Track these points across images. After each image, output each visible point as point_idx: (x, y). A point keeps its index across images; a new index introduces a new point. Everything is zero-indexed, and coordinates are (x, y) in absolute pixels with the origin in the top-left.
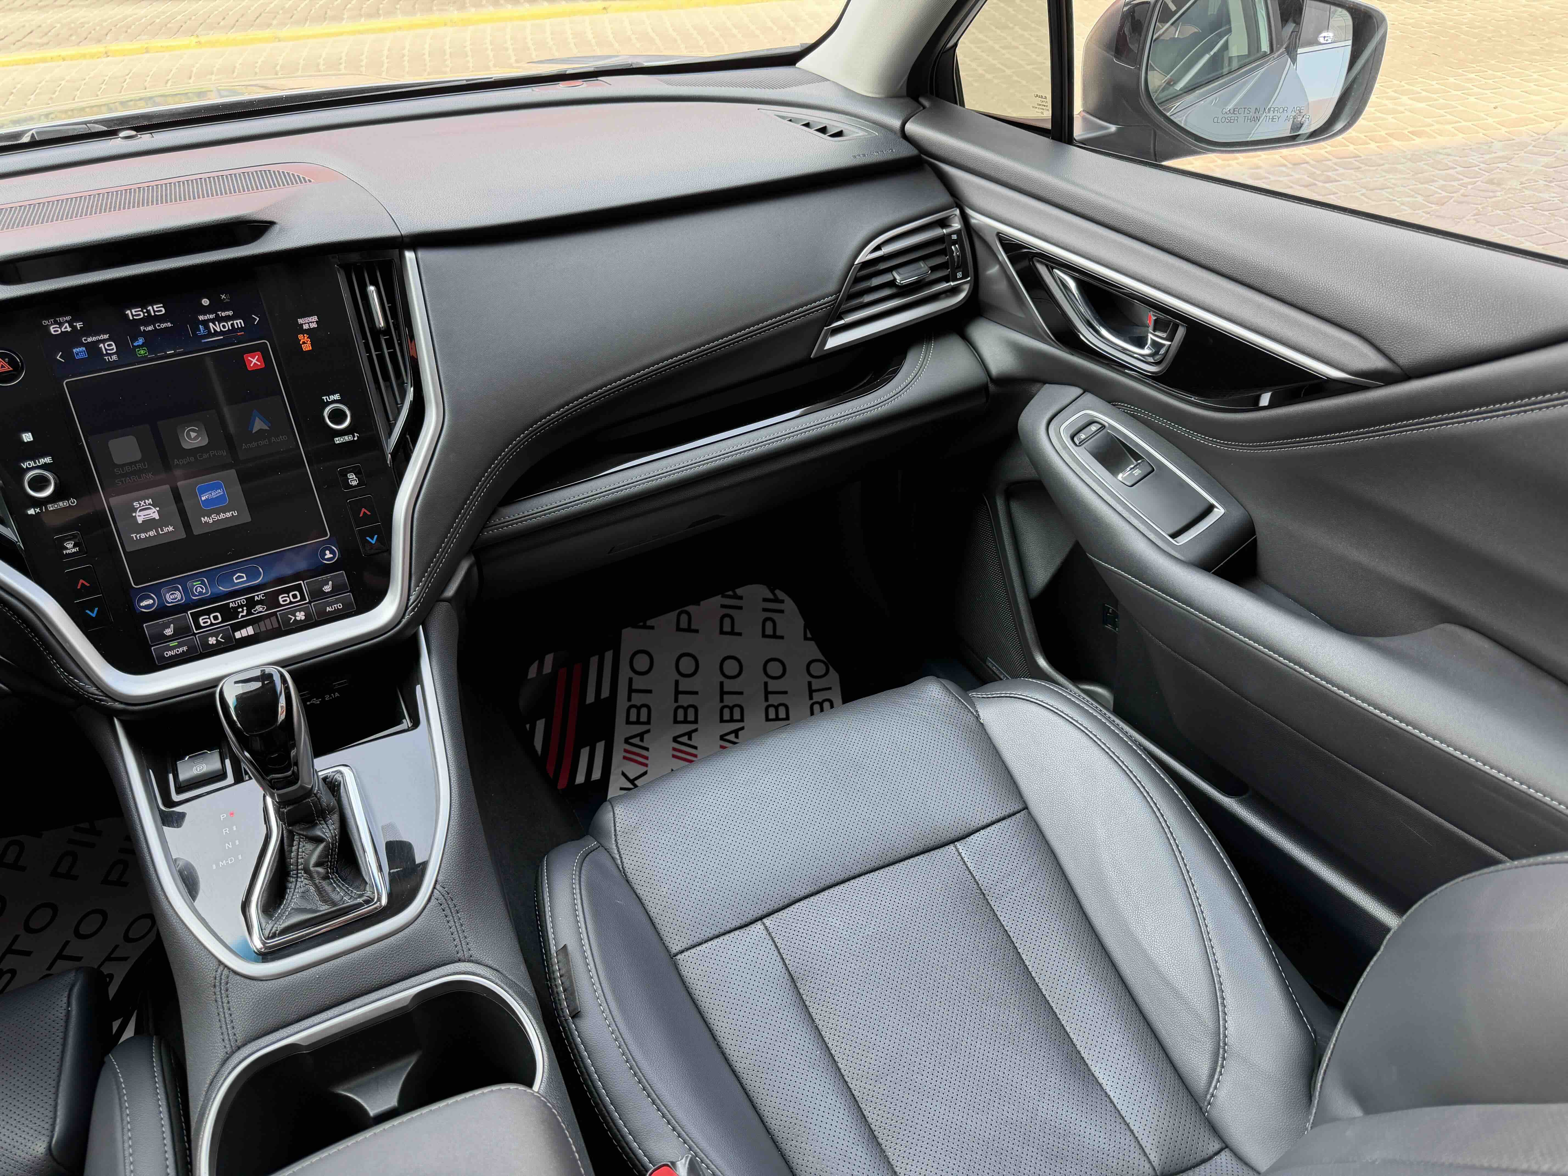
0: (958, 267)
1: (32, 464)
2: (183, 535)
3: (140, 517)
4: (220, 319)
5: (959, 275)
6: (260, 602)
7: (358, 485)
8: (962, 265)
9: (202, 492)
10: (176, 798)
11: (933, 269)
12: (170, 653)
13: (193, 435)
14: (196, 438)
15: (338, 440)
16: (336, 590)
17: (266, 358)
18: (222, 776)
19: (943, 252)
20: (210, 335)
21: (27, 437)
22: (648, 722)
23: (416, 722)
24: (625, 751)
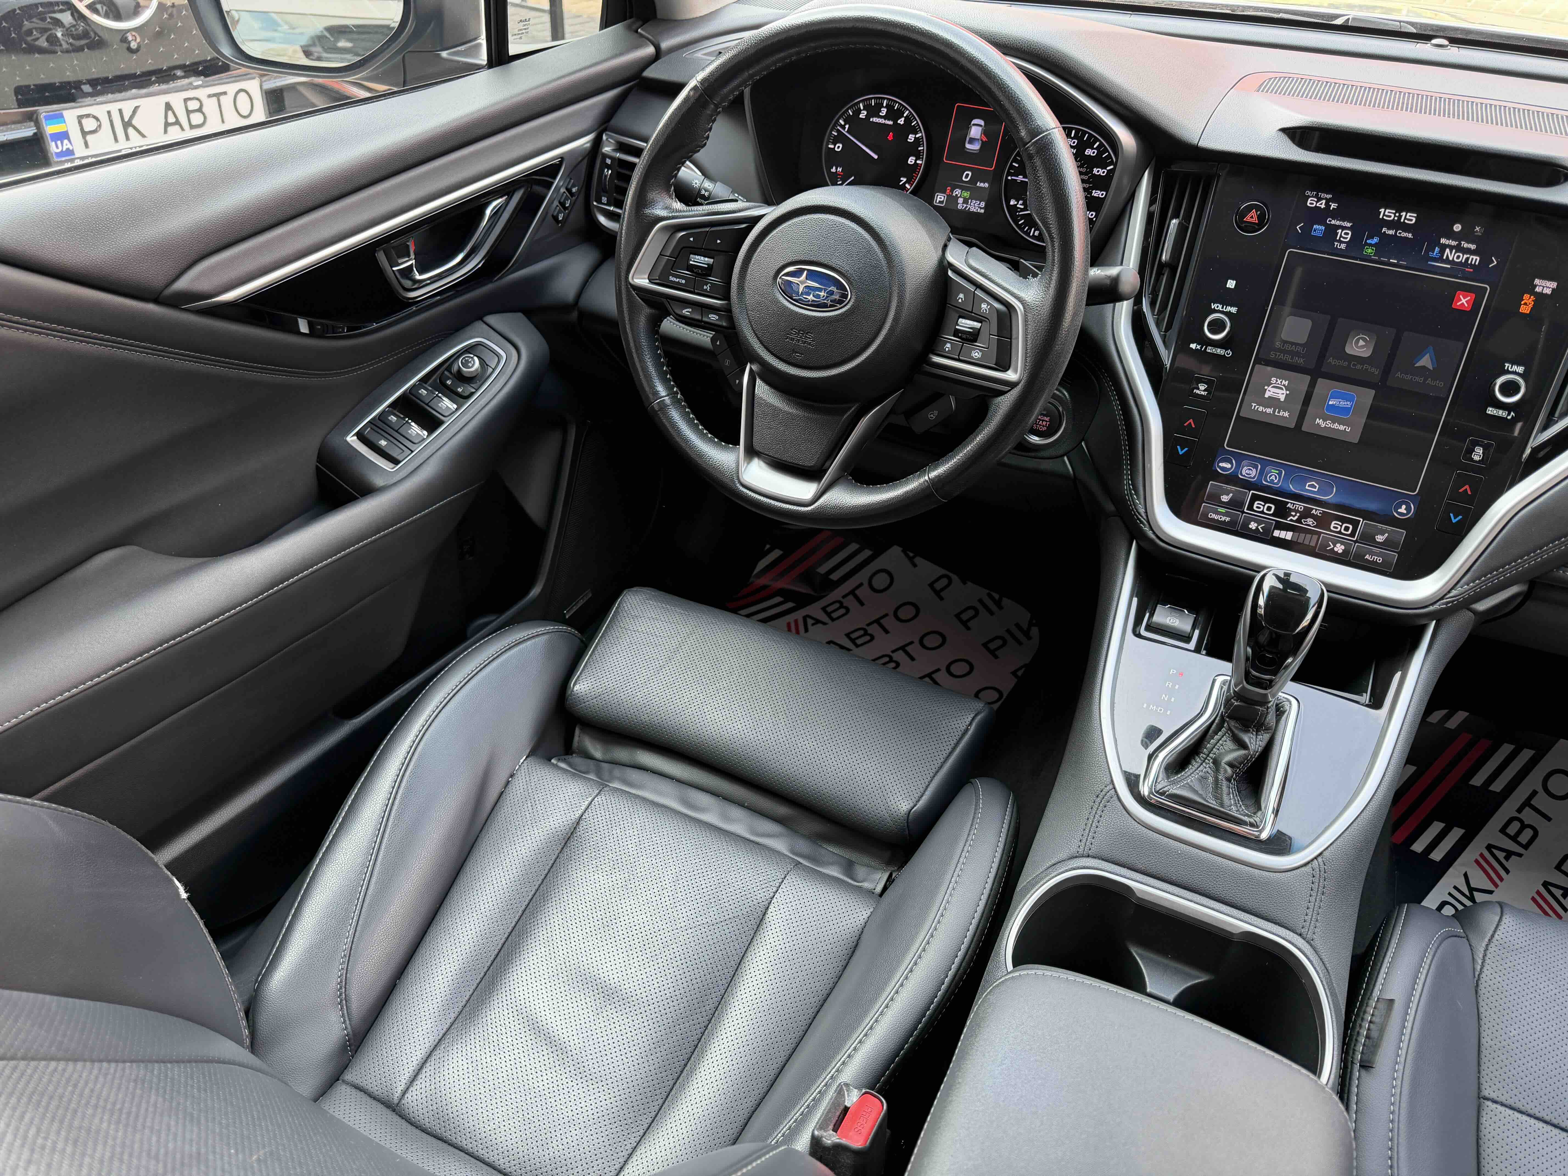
1: (1221, 308)
2: (1292, 426)
3: (1270, 392)
4: (1459, 249)
6: (1314, 517)
7: (1479, 461)
9: (1332, 397)
10: (1143, 632)
12: (1214, 516)
13: (1361, 343)
14: (1362, 347)
15: (1493, 411)
16: (1386, 544)
17: (1477, 302)
18: (1185, 639)
20: (1440, 260)
21: (1231, 284)
22: (1526, 847)
23: (1376, 703)
24: (1482, 855)
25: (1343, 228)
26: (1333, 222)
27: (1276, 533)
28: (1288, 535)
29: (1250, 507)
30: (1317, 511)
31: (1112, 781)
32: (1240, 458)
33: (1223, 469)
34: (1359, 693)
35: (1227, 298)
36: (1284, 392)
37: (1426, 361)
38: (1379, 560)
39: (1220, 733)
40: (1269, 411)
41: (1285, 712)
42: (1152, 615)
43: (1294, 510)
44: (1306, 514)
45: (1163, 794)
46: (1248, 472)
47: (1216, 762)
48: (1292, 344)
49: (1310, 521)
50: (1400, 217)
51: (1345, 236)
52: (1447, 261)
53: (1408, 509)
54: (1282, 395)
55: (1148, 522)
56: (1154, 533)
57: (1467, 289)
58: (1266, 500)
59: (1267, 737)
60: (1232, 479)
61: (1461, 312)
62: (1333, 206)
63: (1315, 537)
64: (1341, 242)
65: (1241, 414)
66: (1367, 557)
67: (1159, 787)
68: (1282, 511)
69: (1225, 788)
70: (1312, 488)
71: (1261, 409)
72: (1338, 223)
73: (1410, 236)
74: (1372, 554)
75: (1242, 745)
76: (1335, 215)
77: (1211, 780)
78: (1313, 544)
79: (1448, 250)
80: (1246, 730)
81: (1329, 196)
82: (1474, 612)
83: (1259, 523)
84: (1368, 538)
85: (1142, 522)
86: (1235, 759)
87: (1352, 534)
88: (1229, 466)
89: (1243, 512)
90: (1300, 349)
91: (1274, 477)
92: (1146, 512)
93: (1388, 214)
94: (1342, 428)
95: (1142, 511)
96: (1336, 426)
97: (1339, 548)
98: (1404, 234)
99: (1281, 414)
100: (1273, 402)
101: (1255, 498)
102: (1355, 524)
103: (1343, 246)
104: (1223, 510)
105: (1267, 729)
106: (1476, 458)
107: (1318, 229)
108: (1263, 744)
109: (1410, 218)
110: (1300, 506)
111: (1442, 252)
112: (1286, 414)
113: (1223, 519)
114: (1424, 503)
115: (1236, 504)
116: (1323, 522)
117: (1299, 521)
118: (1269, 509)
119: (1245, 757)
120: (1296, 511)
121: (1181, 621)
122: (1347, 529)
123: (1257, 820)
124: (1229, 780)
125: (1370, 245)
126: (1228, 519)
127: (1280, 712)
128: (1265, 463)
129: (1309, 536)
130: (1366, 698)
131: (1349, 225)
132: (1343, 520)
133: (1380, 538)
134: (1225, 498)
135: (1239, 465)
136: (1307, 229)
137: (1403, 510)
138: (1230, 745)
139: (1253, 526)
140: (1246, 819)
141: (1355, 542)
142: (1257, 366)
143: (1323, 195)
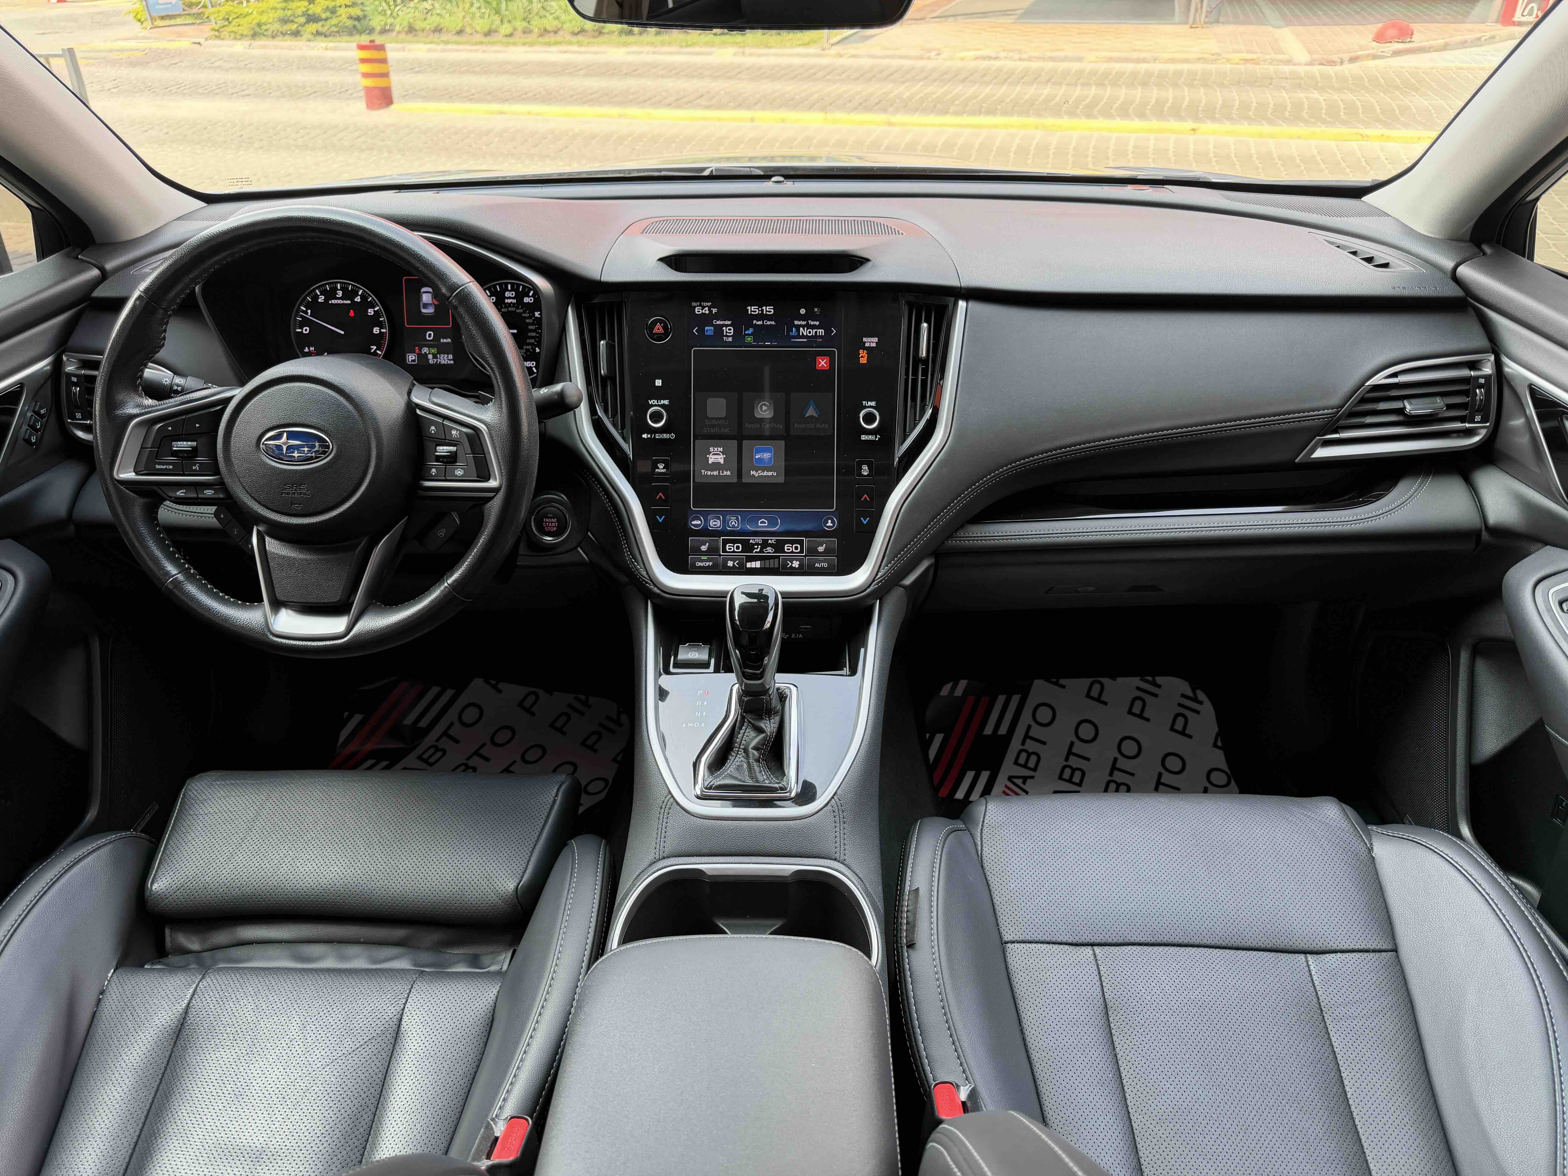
0: (1479, 411)
1: (656, 402)
2: (735, 480)
3: (712, 459)
4: (809, 326)
5: (1478, 418)
6: (771, 545)
7: (868, 475)
8: (1483, 410)
9: (758, 452)
10: (672, 670)
11: (1450, 407)
12: (700, 564)
13: (764, 408)
14: (765, 411)
15: (864, 437)
16: (827, 552)
17: (831, 363)
18: (706, 665)
19: (1466, 393)
20: (799, 337)
21: (658, 383)
22: (1035, 769)
23: (853, 672)
24: (1006, 786)
25: (727, 326)
26: (718, 323)
27: (749, 565)
28: (757, 564)
29: (724, 550)
30: (772, 540)
31: (670, 792)
32: (705, 515)
33: (695, 525)
34: (841, 669)
35: (659, 394)
36: (722, 456)
37: (811, 412)
38: (825, 565)
39: (744, 728)
40: (715, 473)
41: (786, 697)
42: (676, 655)
43: (756, 544)
44: (765, 544)
45: (710, 788)
46: (715, 524)
47: (746, 751)
48: (717, 419)
49: (769, 549)
50: (762, 310)
51: (729, 331)
52: (803, 337)
53: (833, 522)
54: (721, 459)
55: (651, 581)
56: (659, 588)
57: (823, 354)
58: (734, 542)
59: (777, 719)
60: (705, 532)
61: (823, 371)
62: (714, 310)
63: (777, 560)
64: (727, 336)
65: (697, 481)
66: (817, 565)
67: (706, 784)
68: (748, 547)
69: (757, 769)
70: (763, 524)
71: (709, 473)
72: (721, 323)
73: (773, 323)
74: (819, 562)
75: (760, 731)
76: (717, 317)
77: (745, 766)
78: (777, 566)
79: (801, 329)
80: (761, 718)
81: (709, 304)
82: (905, 587)
83: (734, 560)
84: (812, 551)
85: (647, 583)
86: (758, 743)
87: (802, 551)
88: (699, 522)
89: (720, 555)
90: (722, 422)
91: (734, 523)
92: (648, 574)
93: (753, 310)
94: (770, 474)
95: (644, 573)
96: (765, 473)
97: (796, 564)
98: (769, 323)
99: (725, 473)
100: (716, 466)
101: (725, 542)
102: (801, 543)
103: (730, 339)
104: (705, 558)
105: (776, 713)
106: (865, 473)
107: (709, 330)
108: (776, 725)
109: (769, 310)
110: (759, 540)
111: (798, 331)
112: (729, 473)
113: (707, 564)
114: (842, 516)
115: (713, 551)
116: (779, 547)
117: (761, 551)
118: (738, 548)
119: (765, 739)
120: (758, 544)
121: (699, 654)
122: (796, 548)
123: (784, 783)
124: (758, 761)
125: (748, 335)
126: (711, 564)
127: (783, 697)
128: (724, 514)
129: (772, 561)
130: (846, 670)
131: (729, 323)
132: (792, 542)
133: (821, 549)
134: (704, 548)
135: (706, 520)
136: (701, 330)
137: (830, 524)
138: (753, 734)
139: (730, 564)
140: (777, 786)
141: (805, 556)
142: (697, 441)
143: (705, 304)
